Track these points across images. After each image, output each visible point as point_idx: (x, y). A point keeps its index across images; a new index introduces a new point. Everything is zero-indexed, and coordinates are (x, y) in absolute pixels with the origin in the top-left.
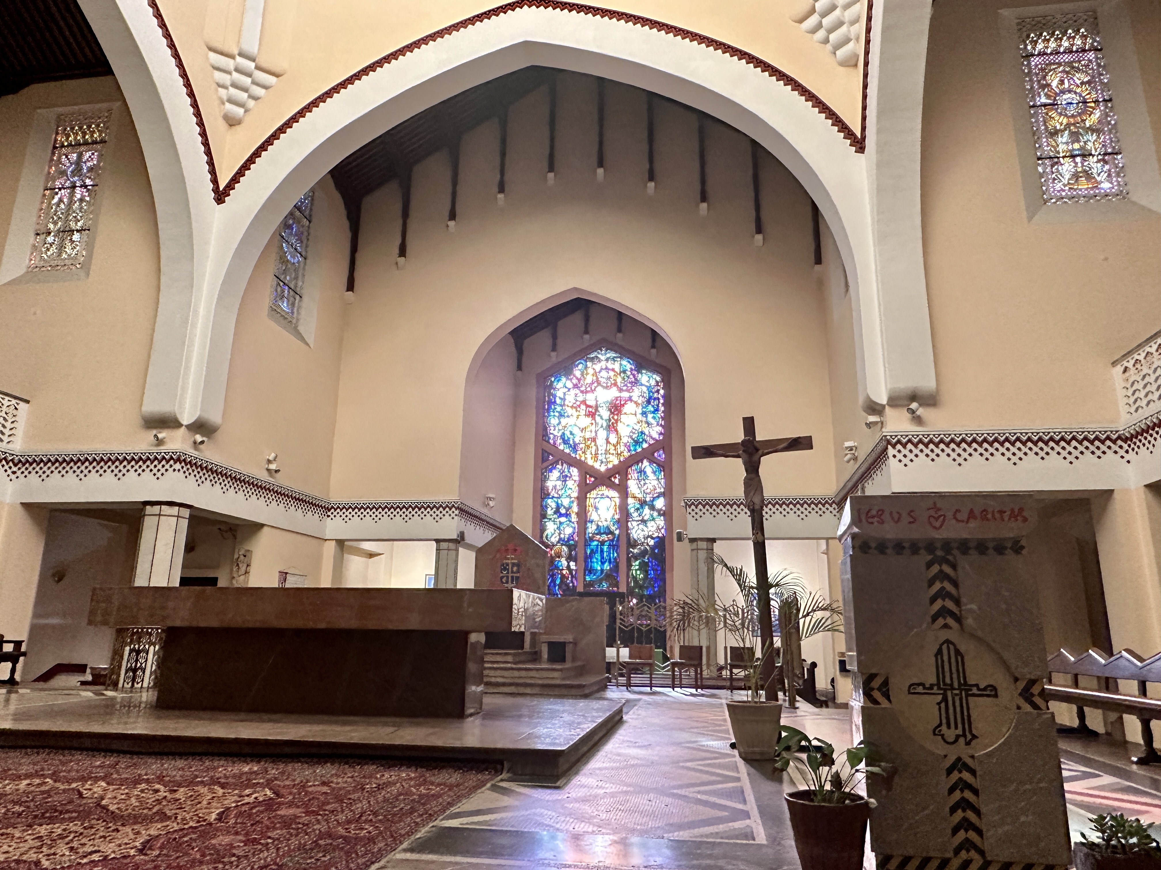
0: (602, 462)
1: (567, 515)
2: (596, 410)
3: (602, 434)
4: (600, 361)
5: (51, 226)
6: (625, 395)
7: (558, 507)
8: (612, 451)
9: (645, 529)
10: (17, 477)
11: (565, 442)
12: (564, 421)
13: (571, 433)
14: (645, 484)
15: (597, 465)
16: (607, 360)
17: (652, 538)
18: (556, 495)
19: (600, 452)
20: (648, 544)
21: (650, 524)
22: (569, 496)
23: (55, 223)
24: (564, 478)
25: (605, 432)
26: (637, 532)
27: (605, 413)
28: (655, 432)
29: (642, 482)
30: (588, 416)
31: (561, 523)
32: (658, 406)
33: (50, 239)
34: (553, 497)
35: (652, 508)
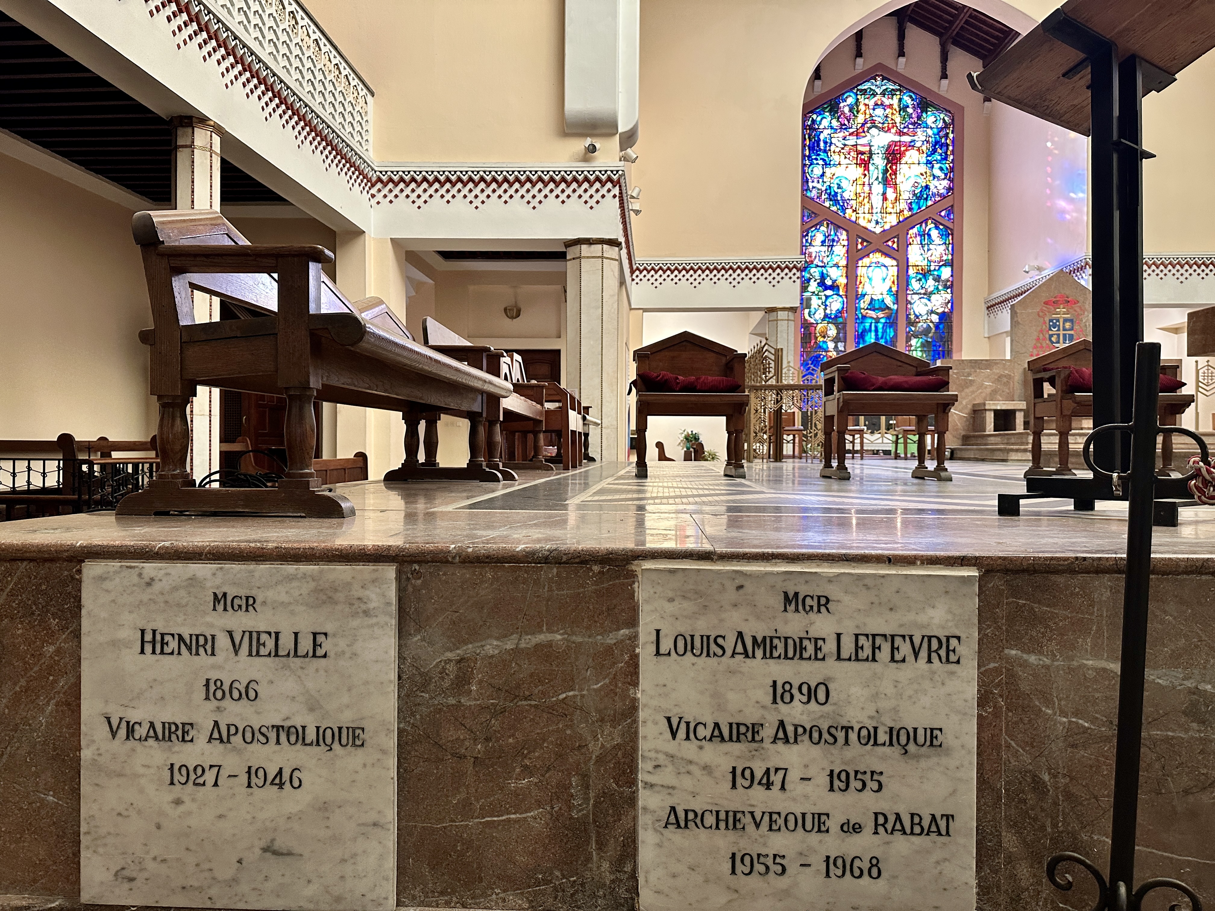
1: (834, 287)
3: (878, 188)
7: (823, 277)
8: (889, 210)
12: (829, 171)
14: (928, 250)
15: (871, 226)
16: (883, 94)
18: (820, 264)
19: (875, 211)
22: (836, 265)
24: (829, 243)
25: (881, 186)
27: (879, 161)
28: (940, 186)
29: (926, 248)
31: (827, 297)
32: (946, 153)
34: (817, 266)
35: (937, 279)
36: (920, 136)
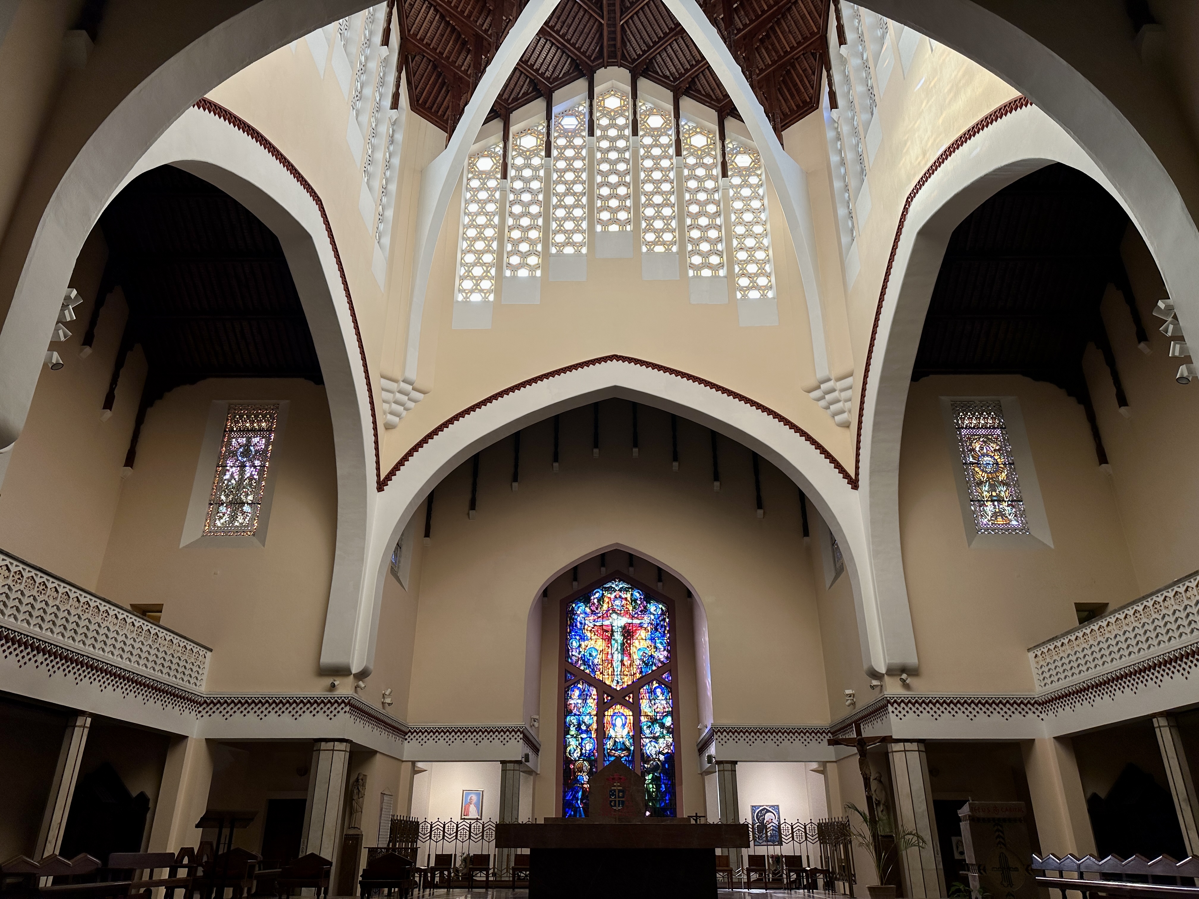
0: (618, 682)
1: (588, 731)
2: (612, 635)
3: (617, 657)
4: (615, 591)
5: (223, 497)
6: (636, 621)
7: (579, 725)
8: (626, 673)
9: (656, 745)
10: (202, 716)
11: (585, 663)
12: (583, 644)
13: (590, 655)
14: (655, 704)
15: (614, 685)
16: (620, 590)
17: (663, 754)
18: (578, 713)
19: (616, 673)
20: (659, 760)
21: (661, 741)
22: (589, 714)
23: (227, 496)
24: (584, 697)
25: (620, 655)
26: (650, 749)
27: (618, 637)
28: (662, 655)
29: (653, 702)
30: (605, 640)
31: (582, 739)
32: (664, 632)
33: (223, 509)
34: (575, 715)
35: (662, 726)
36: (646, 620)
